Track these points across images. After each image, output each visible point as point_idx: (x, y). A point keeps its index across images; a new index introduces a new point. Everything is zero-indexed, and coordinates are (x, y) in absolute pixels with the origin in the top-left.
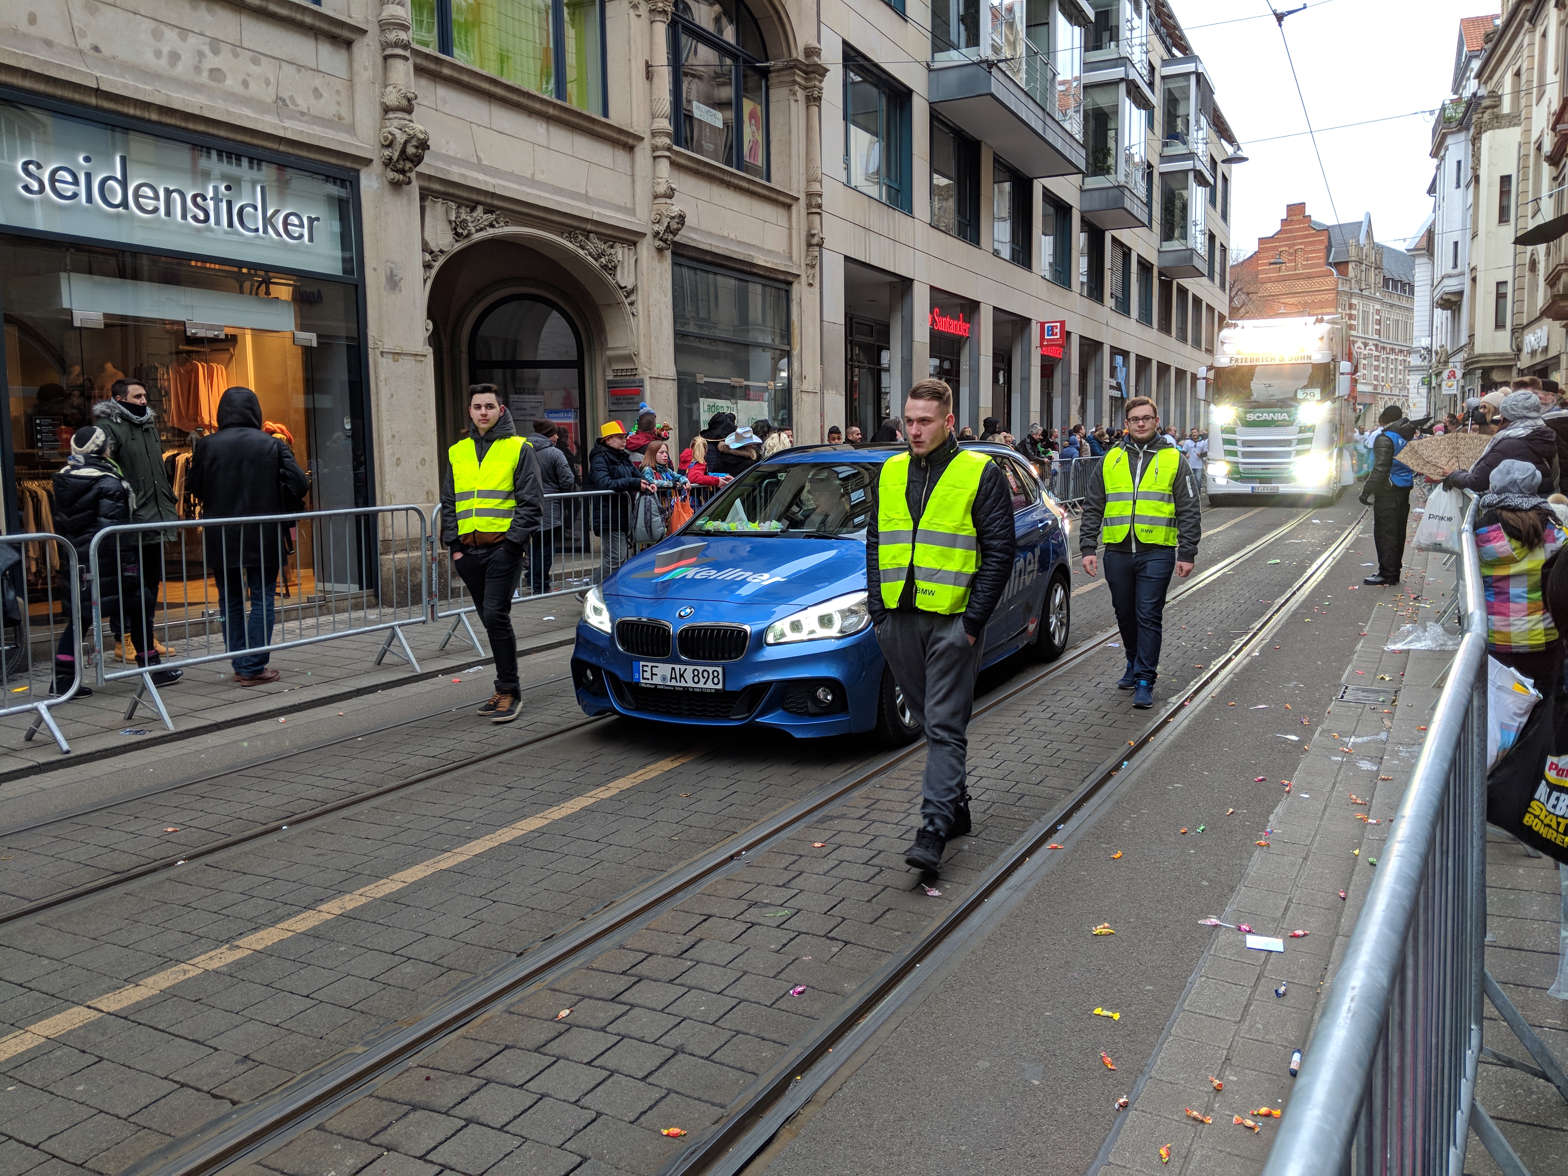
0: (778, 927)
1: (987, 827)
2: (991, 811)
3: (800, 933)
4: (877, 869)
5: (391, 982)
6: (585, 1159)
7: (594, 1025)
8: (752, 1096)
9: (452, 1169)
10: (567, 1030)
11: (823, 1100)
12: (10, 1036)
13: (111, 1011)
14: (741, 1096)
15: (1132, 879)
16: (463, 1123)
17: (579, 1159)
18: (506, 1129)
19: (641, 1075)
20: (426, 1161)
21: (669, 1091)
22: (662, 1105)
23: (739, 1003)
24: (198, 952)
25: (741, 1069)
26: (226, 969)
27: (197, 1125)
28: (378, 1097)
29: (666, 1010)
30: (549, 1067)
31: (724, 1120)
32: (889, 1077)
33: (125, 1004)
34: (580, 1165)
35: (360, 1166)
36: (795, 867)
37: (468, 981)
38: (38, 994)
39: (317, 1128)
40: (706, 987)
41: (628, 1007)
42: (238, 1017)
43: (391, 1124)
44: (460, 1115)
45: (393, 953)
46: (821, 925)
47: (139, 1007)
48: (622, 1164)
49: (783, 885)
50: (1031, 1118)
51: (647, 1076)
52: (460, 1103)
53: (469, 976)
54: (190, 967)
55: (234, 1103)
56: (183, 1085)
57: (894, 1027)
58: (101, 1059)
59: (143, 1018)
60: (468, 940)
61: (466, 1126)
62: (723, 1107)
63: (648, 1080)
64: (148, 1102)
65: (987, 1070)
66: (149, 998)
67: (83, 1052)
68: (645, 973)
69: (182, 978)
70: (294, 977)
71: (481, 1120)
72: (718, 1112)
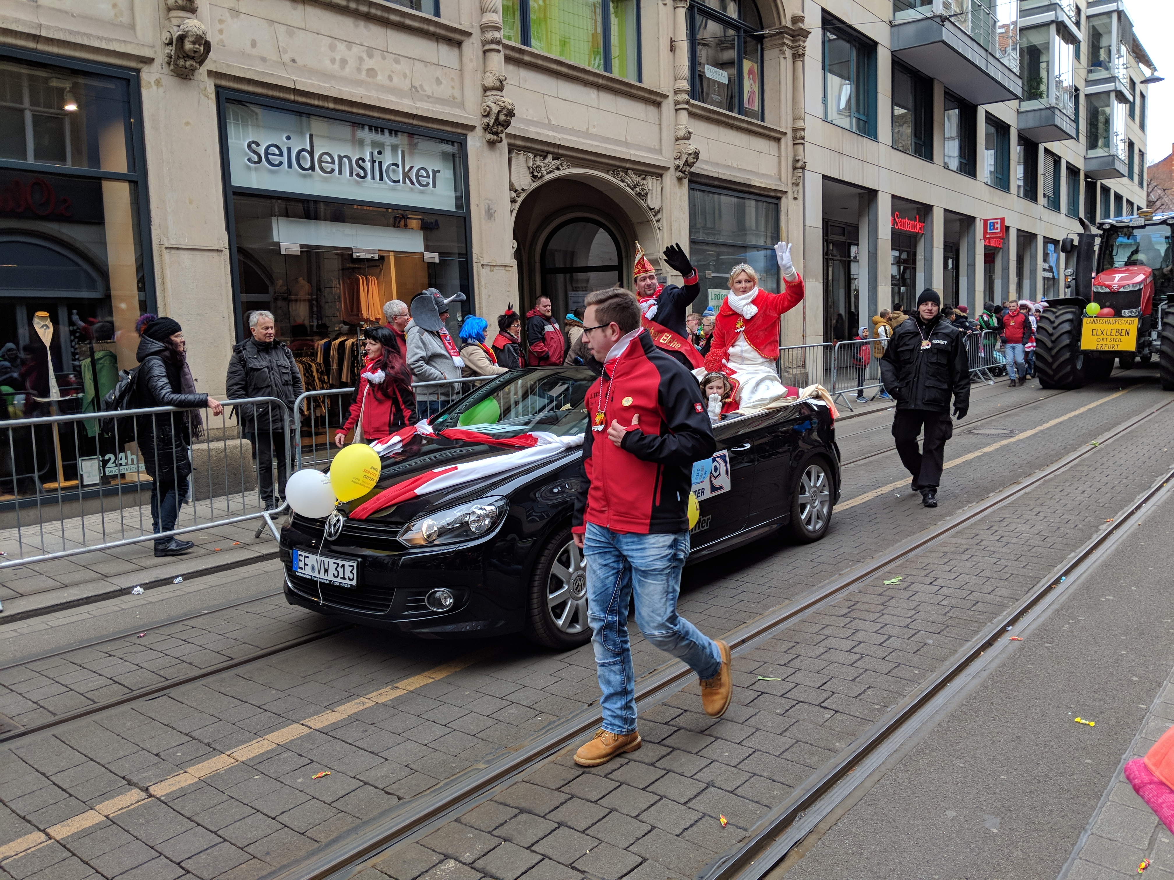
0: (782, 696)
1: (948, 626)
2: (950, 614)
3: (799, 702)
4: (858, 656)
5: (501, 718)
6: (644, 860)
7: (646, 761)
8: (767, 824)
9: (550, 859)
10: (627, 763)
11: (823, 831)
12: (254, 742)
13: (317, 728)
14: (759, 823)
15: (1072, 672)
16: (557, 825)
17: (640, 860)
18: (587, 832)
19: (683, 801)
20: (532, 851)
21: (704, 815)
22: (699, 823)
23: (754, 752)
24: (371, 690)
25: (757, 802)
26: (390, 703)
27: (376, 813)
28: (496, 802)
29: (700, 754)
30: (615, 789)
31: (747, 840)
32: (875, 818)
33: (326, 723)
34: (641, 864)
35: (486, 850)
36: (792, 651)
37: (554, 722)
38: (270, 714)
39: (456, 821)
40: (729, 739)
41: (670, 750)
42: (400, 737)
43: (506, 821)
44: (554, 819)
45: (501, 698)
46: (816, 697)
47: (336, 726)
48: (672, 866)
49: (785, 665)
50: (992, 858)
51: (687, 802)
52: (553, 810)
53: (555, 718)
54: (367, 701)
55: (400, 799)
56: (366, 783)
57: (877, 780)
58: (312, 761)
59: (338, 734)
60: (553, 692)
61: (559, 827)
62: (745, 830)
63: (688, 805)
64: (343, 793)
65: (953, 819)
66: (341, 721)
67: (301, 755)
68: (682, 724)
69: (362, 708)
70: (436, 711)
71: (569, 824)
72: (742, 834)
